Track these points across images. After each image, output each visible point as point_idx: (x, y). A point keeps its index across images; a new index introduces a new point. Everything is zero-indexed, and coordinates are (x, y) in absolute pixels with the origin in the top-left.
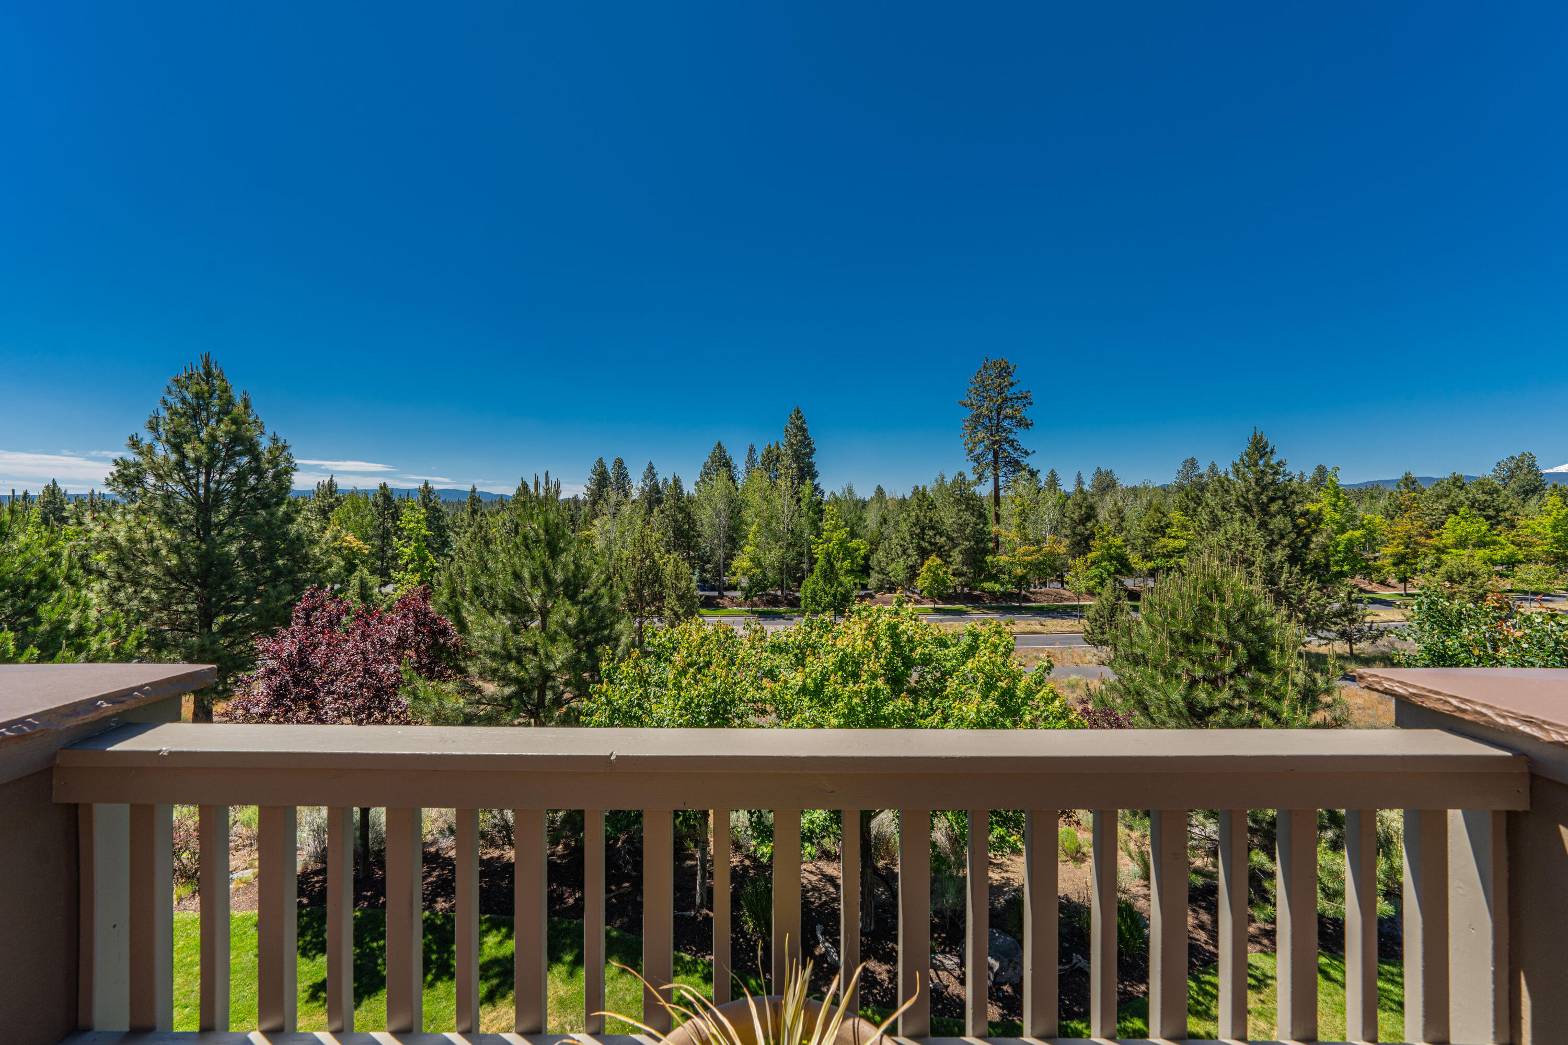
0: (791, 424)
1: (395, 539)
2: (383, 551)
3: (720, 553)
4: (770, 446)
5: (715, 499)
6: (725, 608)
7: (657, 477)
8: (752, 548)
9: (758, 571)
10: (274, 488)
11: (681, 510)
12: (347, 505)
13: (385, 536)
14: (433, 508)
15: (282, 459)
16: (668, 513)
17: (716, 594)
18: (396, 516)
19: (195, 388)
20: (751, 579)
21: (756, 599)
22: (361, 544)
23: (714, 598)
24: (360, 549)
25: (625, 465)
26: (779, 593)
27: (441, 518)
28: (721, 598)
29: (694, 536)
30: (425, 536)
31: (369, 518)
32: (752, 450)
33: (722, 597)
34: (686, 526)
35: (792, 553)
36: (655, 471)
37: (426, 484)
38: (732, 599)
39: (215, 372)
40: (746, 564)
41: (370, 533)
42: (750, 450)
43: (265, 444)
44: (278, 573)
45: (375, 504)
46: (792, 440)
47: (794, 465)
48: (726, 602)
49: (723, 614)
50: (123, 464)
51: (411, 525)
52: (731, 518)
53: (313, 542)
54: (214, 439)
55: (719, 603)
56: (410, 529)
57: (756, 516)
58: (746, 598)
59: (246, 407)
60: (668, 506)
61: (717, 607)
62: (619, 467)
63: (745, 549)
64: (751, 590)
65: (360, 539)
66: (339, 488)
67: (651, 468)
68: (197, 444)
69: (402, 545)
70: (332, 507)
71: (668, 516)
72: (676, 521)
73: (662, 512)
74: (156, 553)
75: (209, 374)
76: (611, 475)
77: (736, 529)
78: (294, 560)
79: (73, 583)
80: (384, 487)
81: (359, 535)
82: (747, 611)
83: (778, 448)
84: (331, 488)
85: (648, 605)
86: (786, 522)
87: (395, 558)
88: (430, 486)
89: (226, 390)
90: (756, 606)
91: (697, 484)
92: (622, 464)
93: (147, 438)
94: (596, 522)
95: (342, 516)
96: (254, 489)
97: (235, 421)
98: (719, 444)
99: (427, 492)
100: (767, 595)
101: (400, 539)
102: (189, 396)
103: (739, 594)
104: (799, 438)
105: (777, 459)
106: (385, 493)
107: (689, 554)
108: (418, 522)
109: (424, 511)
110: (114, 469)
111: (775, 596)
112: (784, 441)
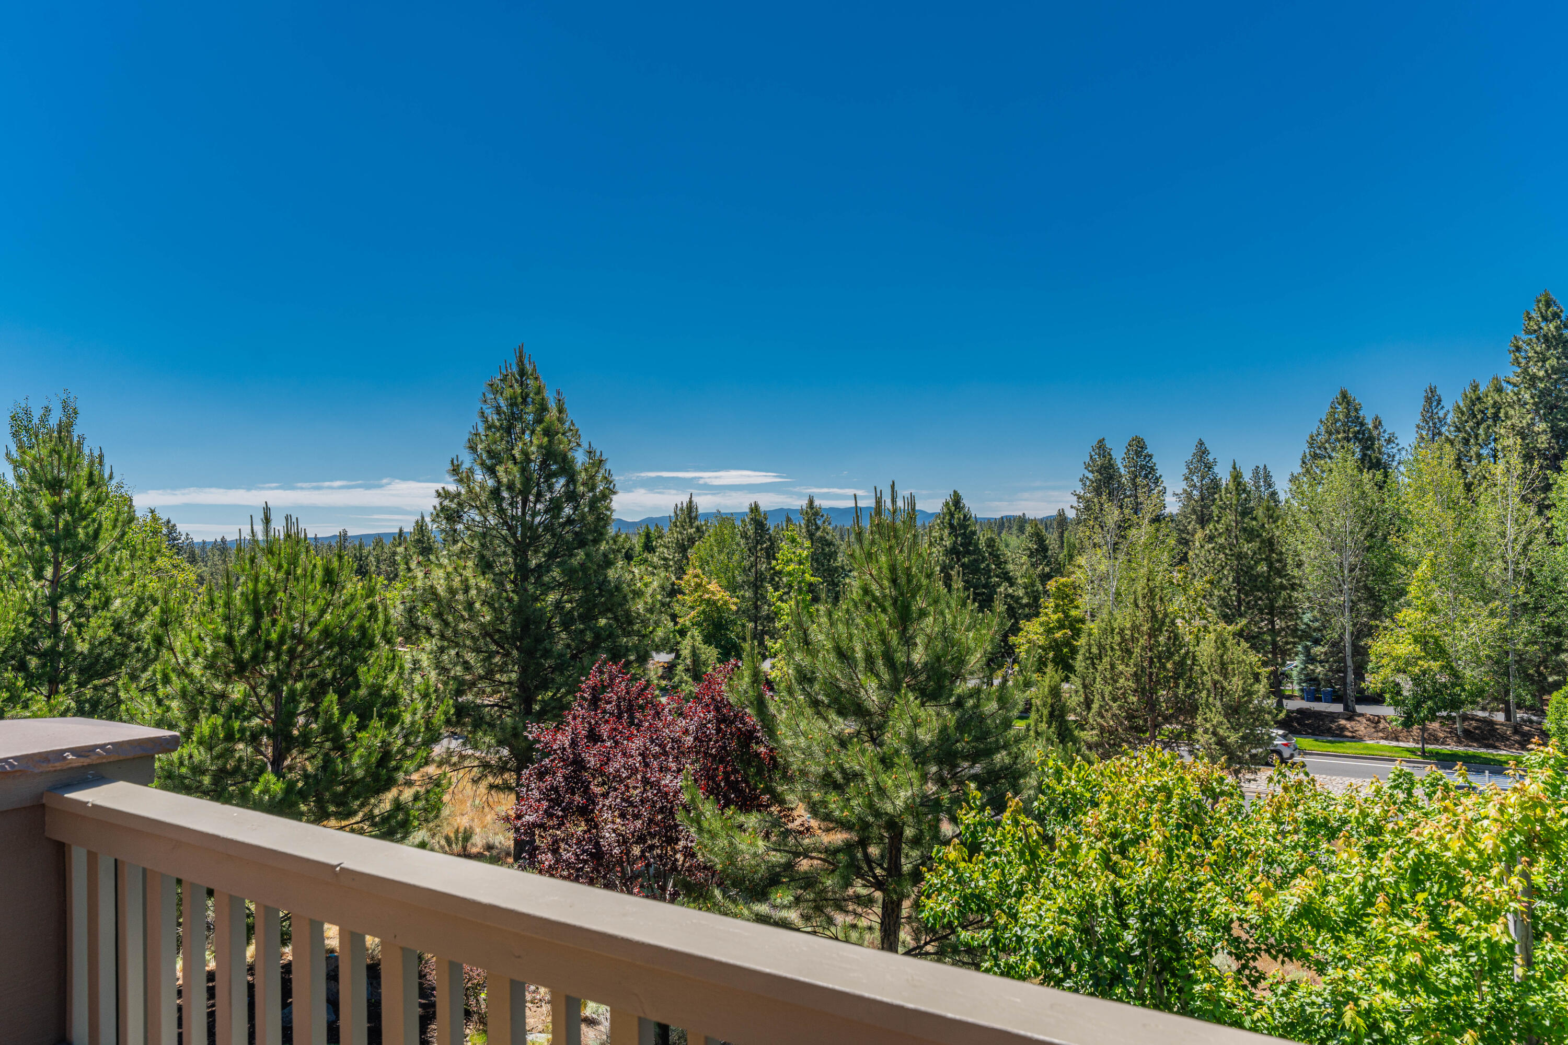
0: (1528, 332)
1: (770, 589)
2: (756, 607)
3: (1344, 622)
4: (1475, 388)
5: (1328, 509)
6: (1355, 738)
7: (1216, 469)
8: (1419, 615)
9: (1435, 665)
10: (590, 518)
11: (1251, 534)
12: (710, 538)
13: (757, 585)
14: (822, 539)
15: (599, 477)
16: (1221, 540)
17: (1338, 708)
18: (771, 554)
19: (508, 392)
20: (1416, 680)
21: (1435, 725)
22: (726, 595)
23: (1333, 717)
24: (725, 603)
25: (1149, 451)
26: (1500, 717)
27: (833, 555)
28: (1350, 719)
29: (1282, 587)
30: (811, 584)
31: (736, 557)
32: (1432, 399)
33: (1351, 715)
34: (1263, 568)
35: (1524, 628)
36: (1211, 458)
37: (811, 502)
38: (1375, 722)
39: (529, 368)
40: (1405, 648)
41: (739, 579)
42: (1429, 400)
43: (580, 458)
44: (598, 636)
45: (744, 536)
46: (1533, 370)
47: (1541, 426)
48: (1361, 727)
49: (1350, 752)
50: (443, 495)
51: (790, 568)
52: (1368, 549)
53: (638, 594)
54: (525, 454)
55: (1343, 729)
56: (790, 574)
57: (1429, 543)
58: (1408, 723)
59: (560, 411)
60: (1221, 527)
61: (1339, 735)
62: (1138, 454)
63: (1400, 616)
64: (1418, 706)
65: (726, 589)
66: (700, 511)
67: (1202, 451)
68: (510, 465)
69: (781, 599)
70: (692, 541)
71: (1222, 547)
72: (1240, 556)
73: (1211, 539)
74: (470, 605)
75: (522, 373)
76: (1122, 471)
77: (1383, 574)
78: (616, 619)
79: (388, 641)
80: (755, 509)
81: (724, 583)
82: (1413, 752)
83: (1499, 390)
84: (690, 511)
85: (1167, 720)
86: (1510, 556)
87: (770, 618)
88: (817, 503)
89: (539, 392)
90: (1436, 740)
91: (1294, 479)
92: (1143, 448)
93: (467, 461)
94: (1081, 560)
95: (702, 553)
96: (569, 521)
97: (547, 432)
98: (1344, 396)
99: (813, 513)
100: (1465, 718)
101: (776, 589)
102: (502, 403)
103: (1387, 711)
104: (1553, 362)
105: (1496, 417)
106: (758, 519)
107: (1272, 623)
108: (800, 563)
109: (807, 544)
110: (436, 502)
111: (1491, 723)
112: (1511, 373)
